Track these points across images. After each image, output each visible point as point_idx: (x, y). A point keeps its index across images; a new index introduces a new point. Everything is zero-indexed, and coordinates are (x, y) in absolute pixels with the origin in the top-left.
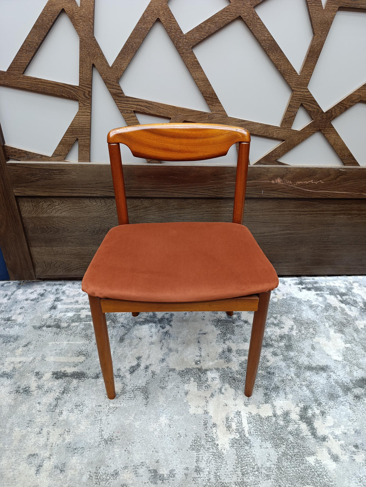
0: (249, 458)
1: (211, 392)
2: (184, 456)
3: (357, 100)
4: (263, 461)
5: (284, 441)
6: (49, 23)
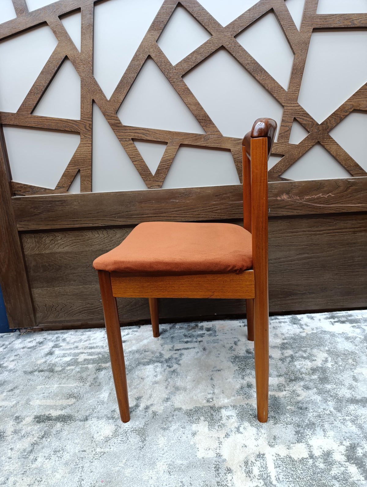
1: (226, 432)
3: (350, 109)
6: (54, 68)
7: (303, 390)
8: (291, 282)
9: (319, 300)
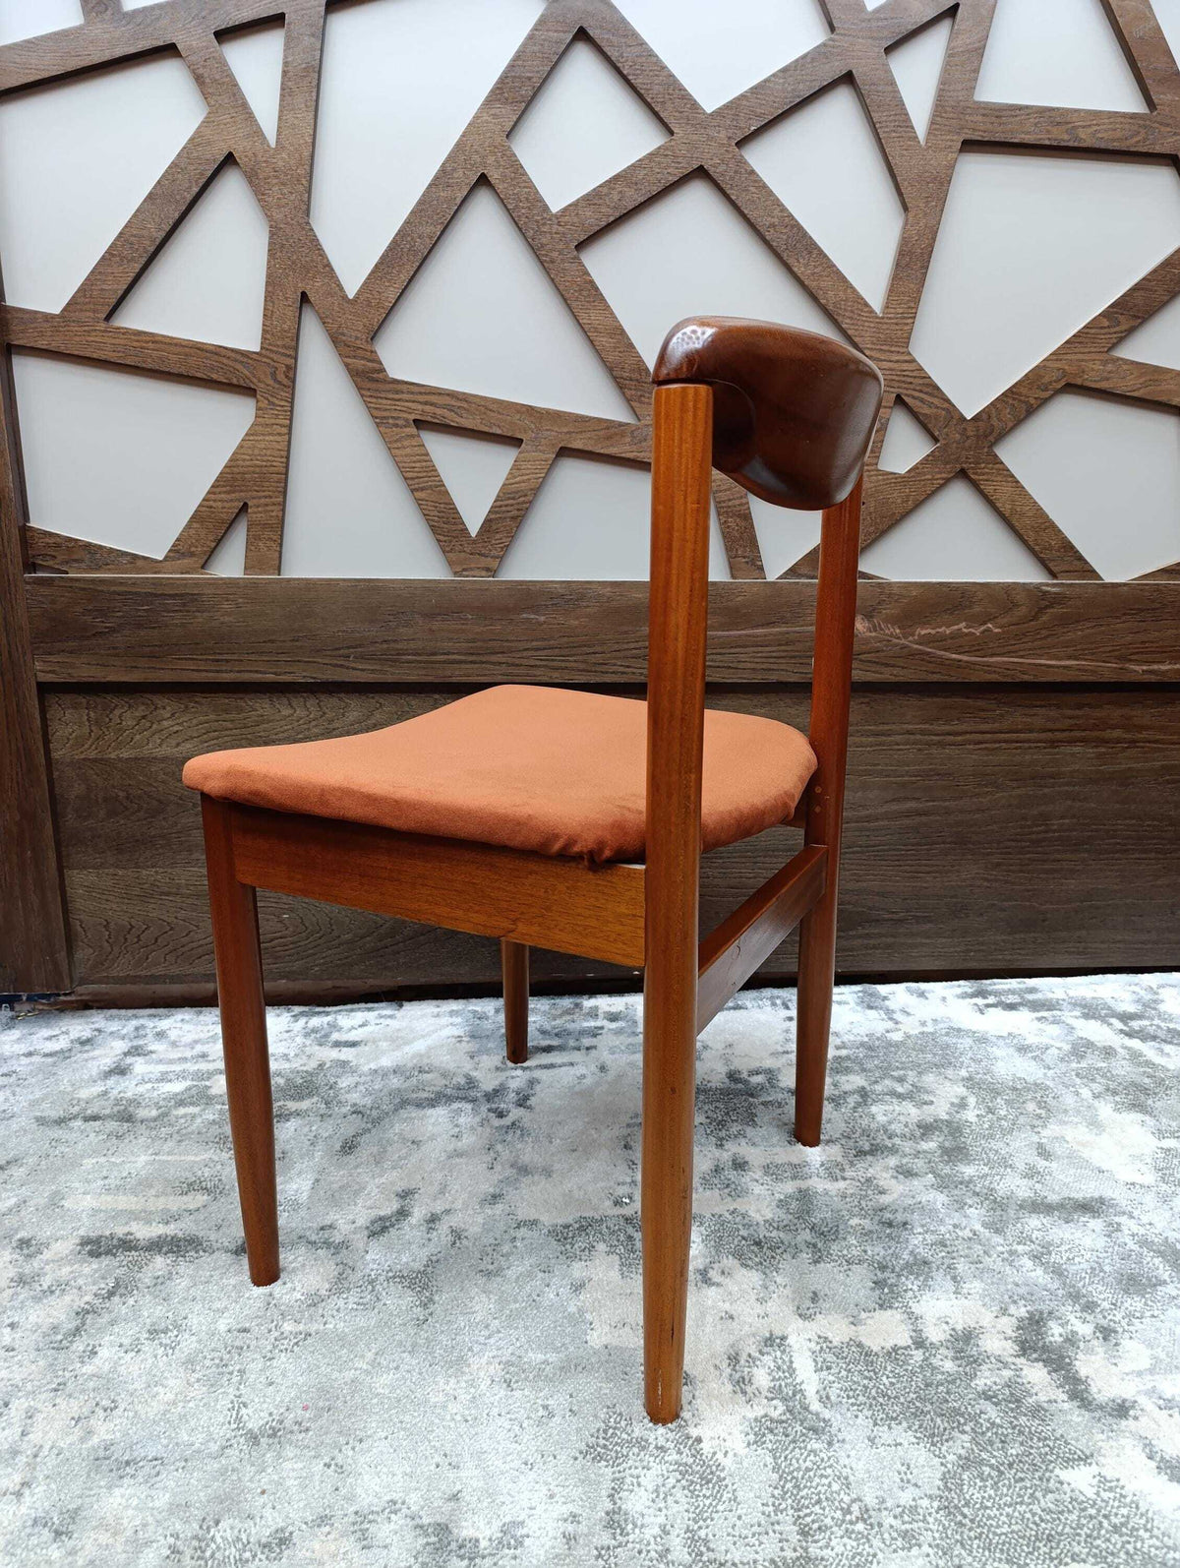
2: (562, 1477)
3: (1056, 382)
4: (885, 1486)
5: (962, 1421)
6: (190, 187)
7: (897, 1178)
8: (865, 884)
9: (944, 940)
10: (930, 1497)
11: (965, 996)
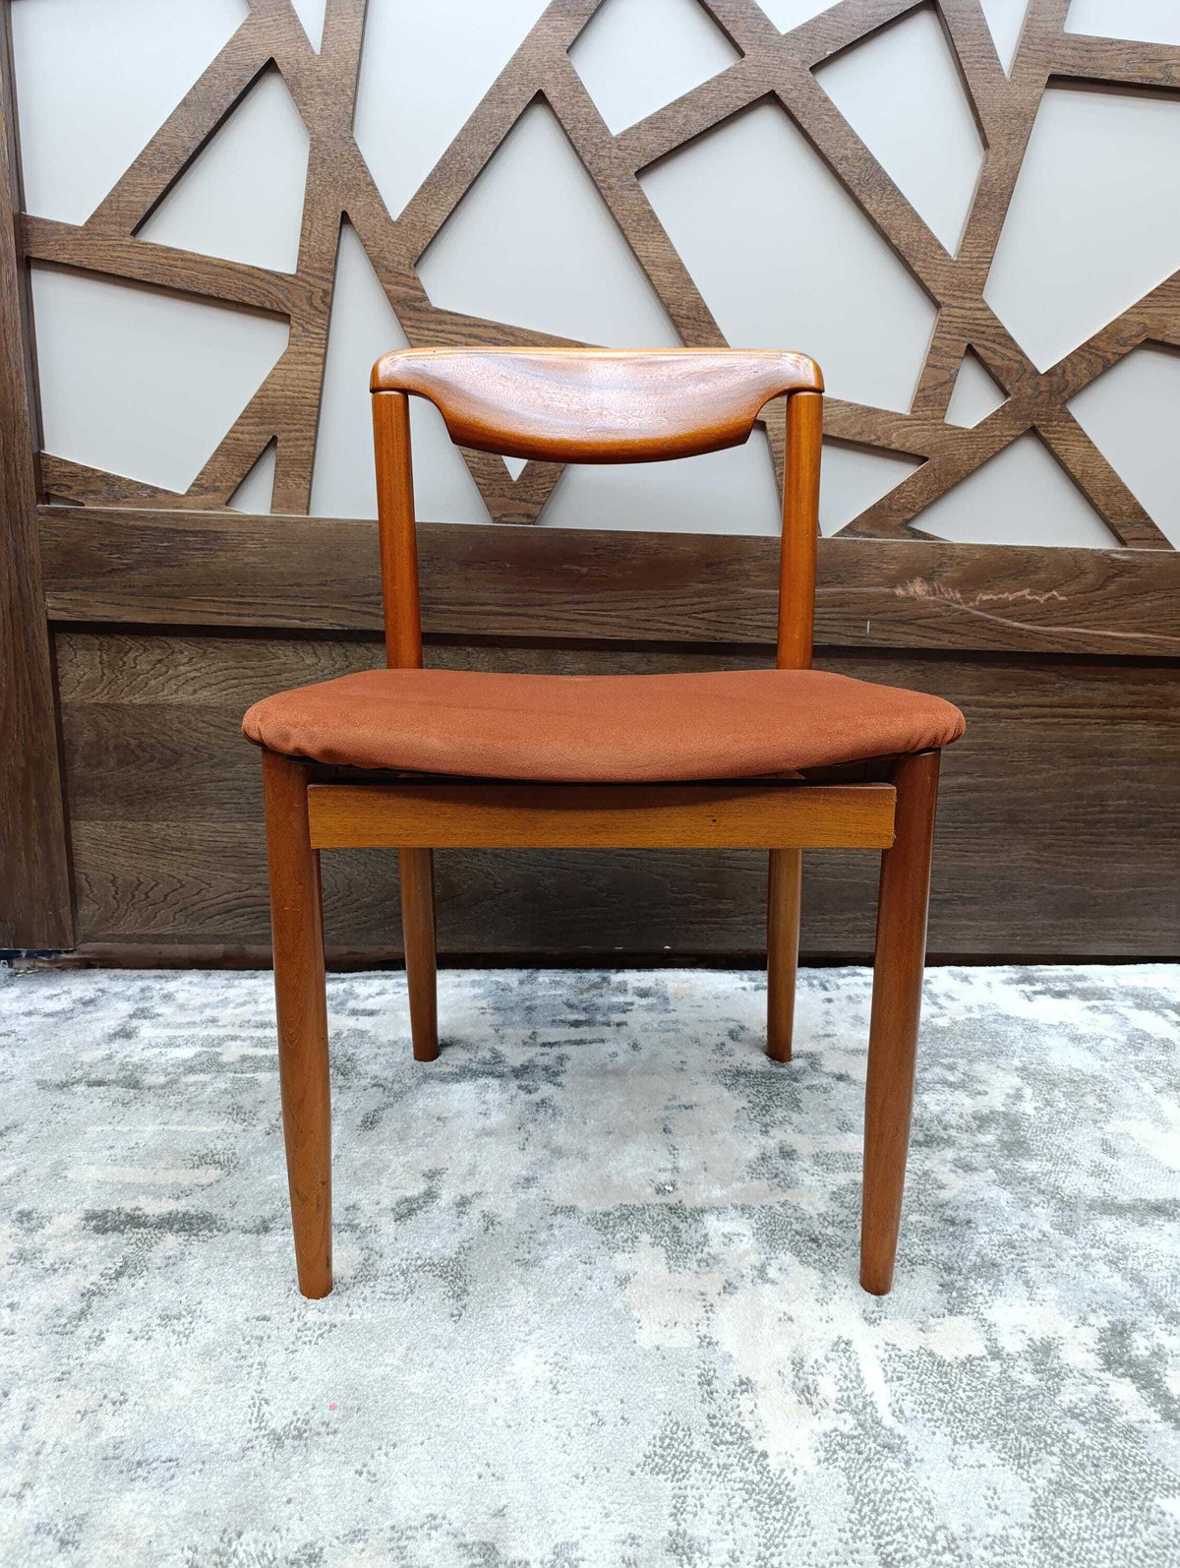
0: (906, 1501)
1: (724, 1278)
2: (618, 1493)
3: (1135, 337)
4: (971, 1512)
5: (1049, 1441)
6: (227, 94)
7: (955, 1172)
9: (990, 923)
10: (1022, 1526)
11: (1010, 982)
